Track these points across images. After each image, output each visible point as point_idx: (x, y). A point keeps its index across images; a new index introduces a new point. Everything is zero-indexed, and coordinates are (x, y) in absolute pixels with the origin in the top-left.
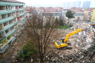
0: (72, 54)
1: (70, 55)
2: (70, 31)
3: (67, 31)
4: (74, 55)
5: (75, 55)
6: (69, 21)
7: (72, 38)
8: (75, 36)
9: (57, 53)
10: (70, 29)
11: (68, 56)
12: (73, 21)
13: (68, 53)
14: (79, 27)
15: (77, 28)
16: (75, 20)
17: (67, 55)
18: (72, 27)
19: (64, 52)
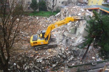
0: (56, 56)
1: (53, 57)
2: (55, 20)
3: (51, 20)
4: (59, 57)
5: (61, 57)
6: (55, 3)
7: (57, 31)
8: (62, 26)
9: (32, 56)
10: (56, 17)
11: (49, 59)
12: (62, 4)
13: (50, 55)
14: (67, 13)
15: (65, 14)
16: (64, 2)
17: (49, 57)
18: (59, 14)
19: (44, 53)
